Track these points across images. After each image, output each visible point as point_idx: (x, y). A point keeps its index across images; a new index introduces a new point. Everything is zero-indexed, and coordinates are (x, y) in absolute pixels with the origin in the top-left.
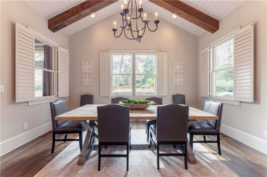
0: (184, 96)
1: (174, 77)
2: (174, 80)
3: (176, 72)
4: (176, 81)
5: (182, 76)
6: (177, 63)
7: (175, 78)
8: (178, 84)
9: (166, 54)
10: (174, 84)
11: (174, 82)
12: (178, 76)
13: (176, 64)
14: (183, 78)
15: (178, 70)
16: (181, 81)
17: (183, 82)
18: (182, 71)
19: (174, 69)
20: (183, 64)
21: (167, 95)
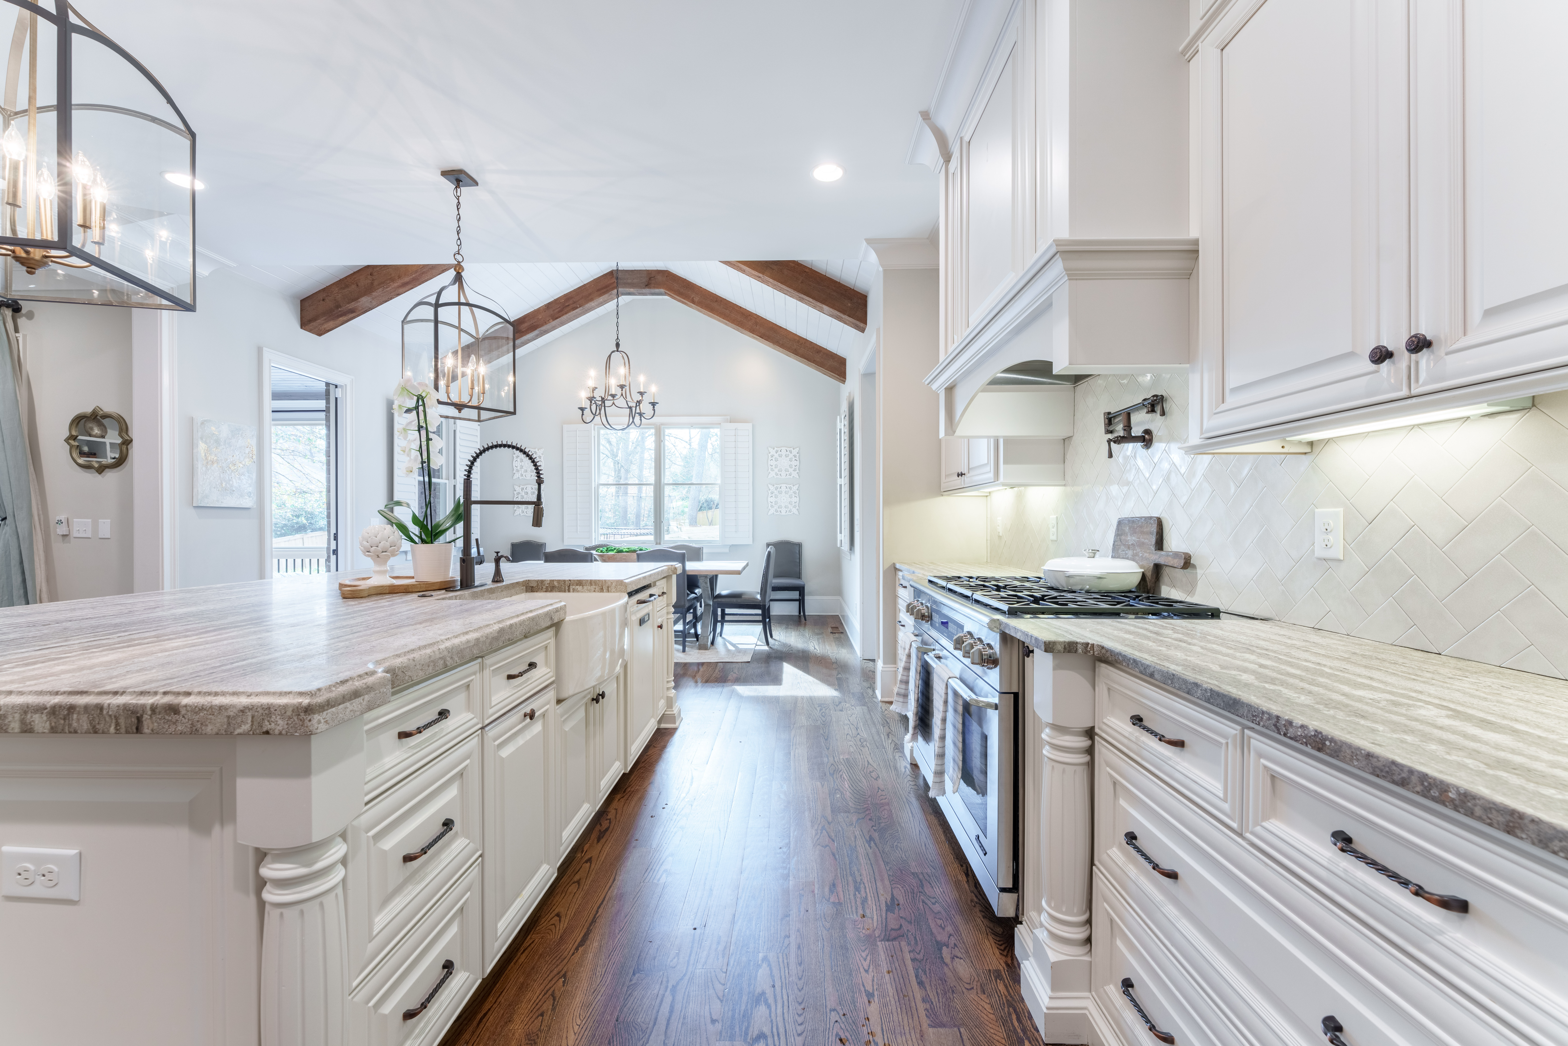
0: (799, 546)
1: (772, 493)
2: (773, 500)
3: (779, 477)
4: (776, 503)
5: (795, 488)
6: (779, 453)
7: (773, 495)
8: (783, 513)
9: (749, 426)
10: (772, 511)
11: (772, 506)
12: (783, 489)
13: (776, 455)
14: (797, 495)
15: (783, 473)
16: (790, 503)
17: (797, 504)
18: (795, 474)
19: (772, 470)
20: (798, 455)
21: (751, 543)
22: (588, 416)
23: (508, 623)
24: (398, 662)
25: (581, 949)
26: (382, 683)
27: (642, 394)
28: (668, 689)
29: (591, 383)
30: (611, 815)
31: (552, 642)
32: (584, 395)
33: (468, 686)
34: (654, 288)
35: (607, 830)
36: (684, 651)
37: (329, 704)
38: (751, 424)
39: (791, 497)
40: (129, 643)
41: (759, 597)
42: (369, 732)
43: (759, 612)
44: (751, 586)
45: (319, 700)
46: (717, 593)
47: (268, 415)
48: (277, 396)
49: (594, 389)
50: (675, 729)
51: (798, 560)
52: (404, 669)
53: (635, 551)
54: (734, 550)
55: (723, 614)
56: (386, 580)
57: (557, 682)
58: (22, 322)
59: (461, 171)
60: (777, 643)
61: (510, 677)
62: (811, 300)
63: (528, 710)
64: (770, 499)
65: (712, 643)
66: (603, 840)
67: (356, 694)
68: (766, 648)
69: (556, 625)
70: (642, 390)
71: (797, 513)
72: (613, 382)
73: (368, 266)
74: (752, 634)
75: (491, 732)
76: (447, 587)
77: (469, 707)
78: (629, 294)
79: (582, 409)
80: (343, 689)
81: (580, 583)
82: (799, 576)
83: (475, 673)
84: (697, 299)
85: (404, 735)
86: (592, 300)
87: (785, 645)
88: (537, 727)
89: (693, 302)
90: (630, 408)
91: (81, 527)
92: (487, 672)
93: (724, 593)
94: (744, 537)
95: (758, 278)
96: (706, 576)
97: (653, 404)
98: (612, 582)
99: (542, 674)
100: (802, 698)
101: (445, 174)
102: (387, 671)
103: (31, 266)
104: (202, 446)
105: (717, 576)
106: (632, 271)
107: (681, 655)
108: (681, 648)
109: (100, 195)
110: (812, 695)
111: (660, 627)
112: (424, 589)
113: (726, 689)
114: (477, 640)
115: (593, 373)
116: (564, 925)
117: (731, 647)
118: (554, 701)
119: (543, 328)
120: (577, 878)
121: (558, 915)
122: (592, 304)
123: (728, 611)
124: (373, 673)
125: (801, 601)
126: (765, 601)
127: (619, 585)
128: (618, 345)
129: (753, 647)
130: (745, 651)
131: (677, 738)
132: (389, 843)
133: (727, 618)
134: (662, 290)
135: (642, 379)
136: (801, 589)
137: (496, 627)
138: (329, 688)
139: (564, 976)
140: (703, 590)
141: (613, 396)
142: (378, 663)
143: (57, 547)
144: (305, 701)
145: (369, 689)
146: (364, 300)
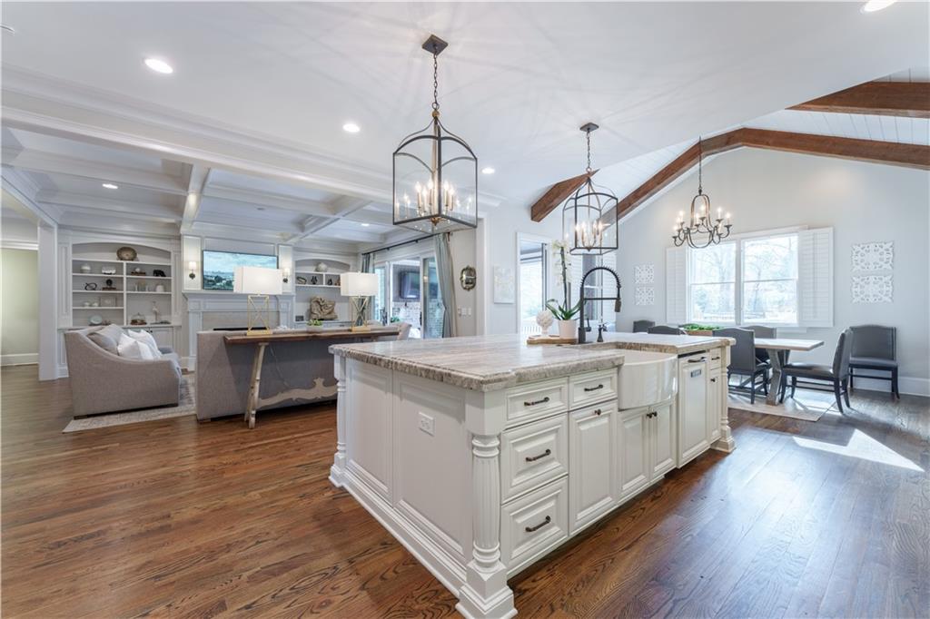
0: (893, 330)
1: (857, 284)
2: (858, 289)
3: (866, 269)
4: (863, 292)
5: (887, 279)
6: (867, 249)
7: (859, 286)
8: (872, 301)
9: (829, 230)
10: (857, 299)
11: (857, 295)
12: (872, 280)
14: (890, 285)
15: (872, 266)
16: (881, 292)
17: (890, 293)
18: (888, 266)
19: (857, 264)
20: (891, 249)
21: (827, 325)
22: (678, 242)
23: (584, 361)
24: (522, 371)
25: (625, 551)
26: (512, 378)
27: (719, 221)
28: (722, 424)
29: (679, 220)
30: (664, 490)
31: (615, 376)
32: (676, 228)
33: (560, 389)
34: (734, 143)
35: (659, 497)
36: (752, 403)
37: (489, 382)
38: (831, 228)
39: (881, 286)
40: (453, 353)
41: (831, 371)
42: (511, 398)
43: (832, 383)
44: (826, 360)
45: (487, 379)
46: (789, 363)
47: (519, 260)
48: (522, 253)
49: (682, 224)
50: (728, 454)
51: (891, 344)
52: (525, 374)
53: (711, 329)
54: (810, 332)
55: (794, 381)
56: (547, 337)
57: (618, 399)
58: (450, 237)
59: (590, 124)
60: (853, 412)
61: (586, 390)
62: (890, 110)
63: (597, 409)
64: (854, 290)
65: (781, 401)
66: (654, 502)
67: (500, 380)
68: (840, 414)
69: (619, 367)
70: (719, 218)
71: (890, 300)
72: (697, 216)
73: (558, 184)
74: (827, 401)
75: (574, 415)
76: (572, 342)
77: (561, 399)
78: (713, 154)
79: (675, 237)
80: (496, 377)
81: (647, 345)
82: (892, 357)
83: (564, 384)
84: (771, 141)
85: (526, 404)
86: (684, 165)
87: (862, 415)
88: (605, 421)
89: (768, 144)
90: (710, 232)
91: (464, 312)
92: (571, 384)
93: (795, 364)
94: (823, 322)
95: (826, 110)
96: (774, 350)
97: (728, 227)
98: (668, 346)
99: (608, 391)
100: (868, 461)
101: (582, 129)
102: (517, 374)
103: (435, 223)
104: (496, 278)
105: (788, 352)
106: (715, 137)
107: (750, 406)
108: (750, 400)
109: (452, 192)
110: (880, 461)
111: (713, 380)
112: (560, 343)
113: (785, 437)
114: (564, 368)
115: (682, 213)
116: (620, 534)
117: (799, 407)
118: (616, 409)
119: (652, 191)
120: (633, 515)
121: (617, 528)
122: (685, 168)
123: (798, 379)
124: (508, 373)
125: (894, 380)
126: (838, 375)
127: (673, 349)
128: (700, 191)
129: (824, 411)
130: (813, 413)
131: (728, 459)
132: (520, 449)
133: (798, 384)
134: (740, 144)
135: (719, 210)
136: (894, 370)
137: (576, 363)
138: (490, 376)
139: (613, 559)
140: (772, 360)
141: (697, 226)
142: (513, 370)
143: (459, 318)
144: (482, 379)
145: (506, 379)
146: (556, 201)
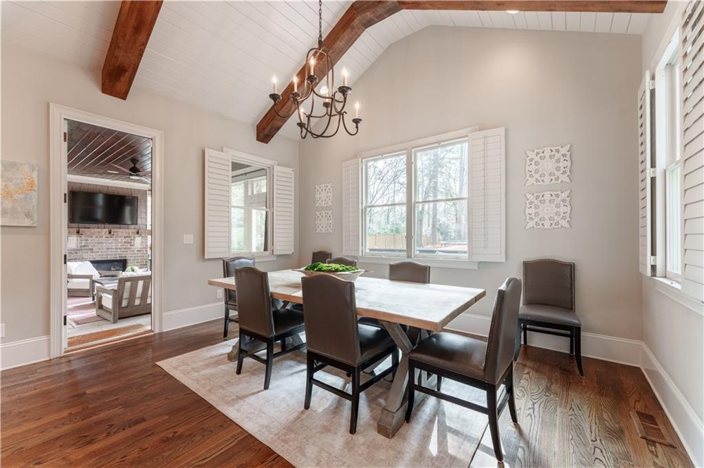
1: (531, 203)
2: (532, 211)
3: (541, 183)
4: (537, 214)
5: (564, 195)
6: (541, 154)
7: (533, 205)
8: (548, 226)
9: (500, 131)
10: (531, 224)
11: (531, 219)
12: (547, 196)
13: (537, 159)
14: (567, 204)
15: (547, 178)
16: (557, 214)
17: (568, 215)
18: (564, 178)
19: (531, 176)
20: (568, 154)
21: (503, 260)
38: (504, 128)
39: (558, 206)
51: (569, 286)
54: (484, 267)
64: (528, 211)
71: (567, 225)
82: (570, 307)
94: (495, 253)
